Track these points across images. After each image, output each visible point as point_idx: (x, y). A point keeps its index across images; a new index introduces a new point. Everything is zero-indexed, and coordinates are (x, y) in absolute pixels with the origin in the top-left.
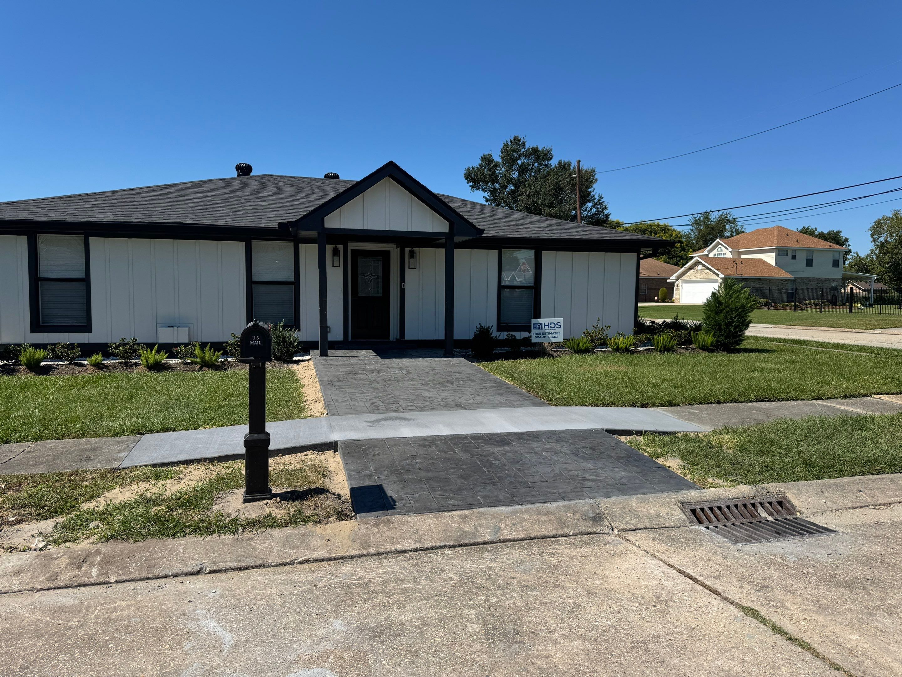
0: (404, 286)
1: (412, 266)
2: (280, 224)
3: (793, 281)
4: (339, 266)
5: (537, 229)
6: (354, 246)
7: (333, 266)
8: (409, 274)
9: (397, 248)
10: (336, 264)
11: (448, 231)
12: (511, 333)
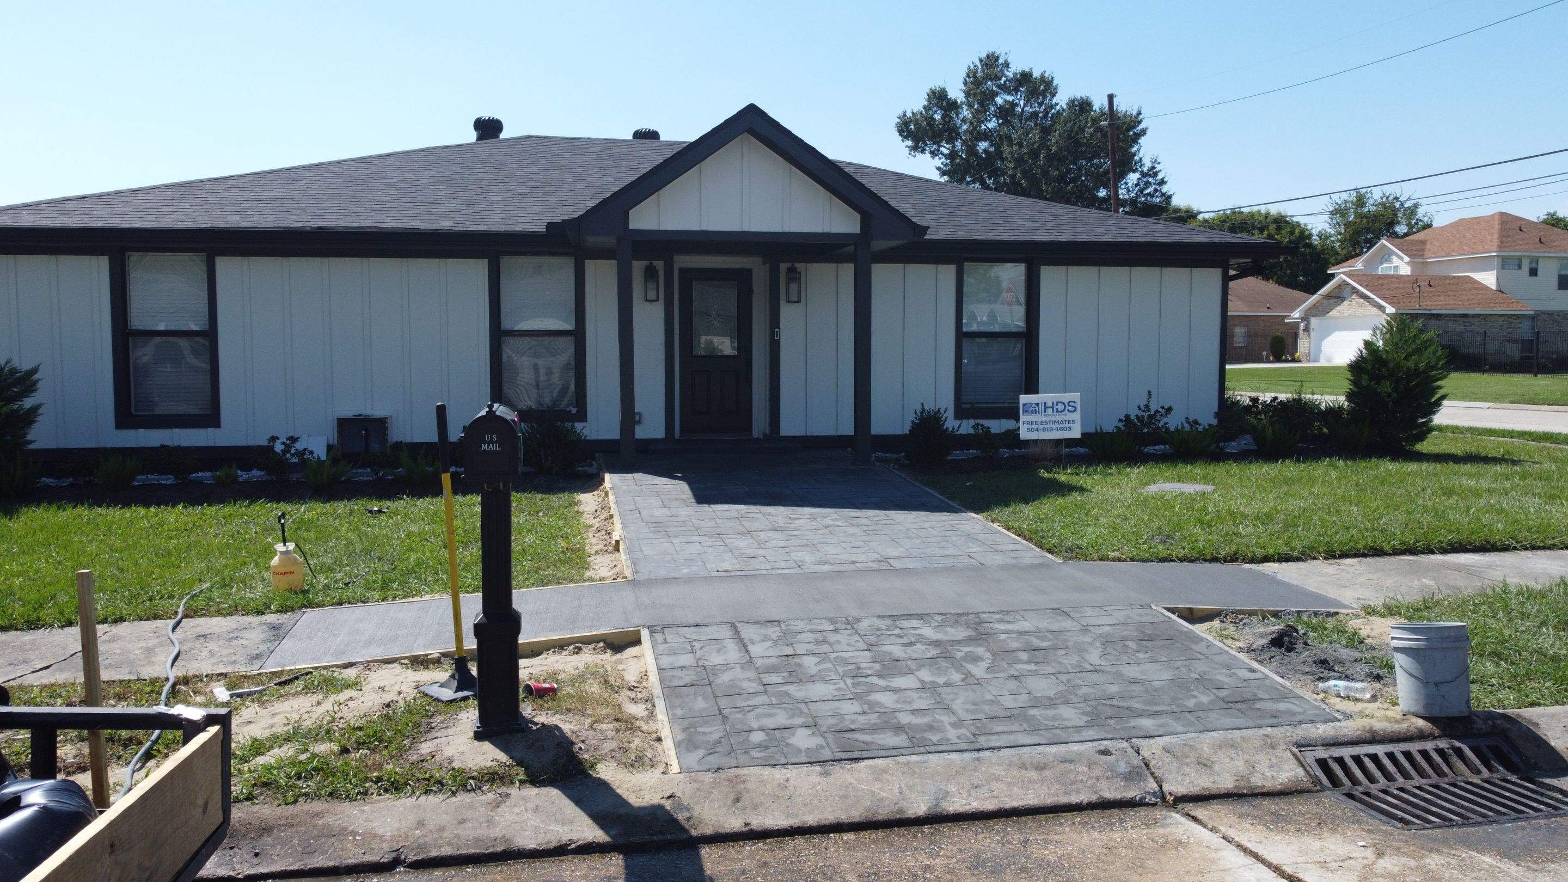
0: (778, 334)
1: (794, 297)
2: (550, 225)
3: (1533, 318)
4: (657, 300)
5: (1030, 225)
6: (684, 261)
7: (646, 300)
8: (787, 313)
9: (764, 263)
10: (651, 295)
11: (859, 232)
12: (981, 422)
